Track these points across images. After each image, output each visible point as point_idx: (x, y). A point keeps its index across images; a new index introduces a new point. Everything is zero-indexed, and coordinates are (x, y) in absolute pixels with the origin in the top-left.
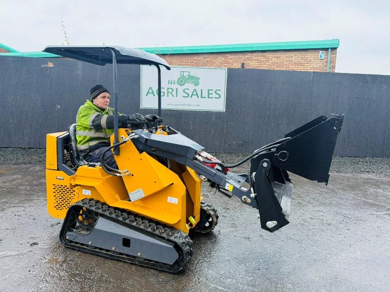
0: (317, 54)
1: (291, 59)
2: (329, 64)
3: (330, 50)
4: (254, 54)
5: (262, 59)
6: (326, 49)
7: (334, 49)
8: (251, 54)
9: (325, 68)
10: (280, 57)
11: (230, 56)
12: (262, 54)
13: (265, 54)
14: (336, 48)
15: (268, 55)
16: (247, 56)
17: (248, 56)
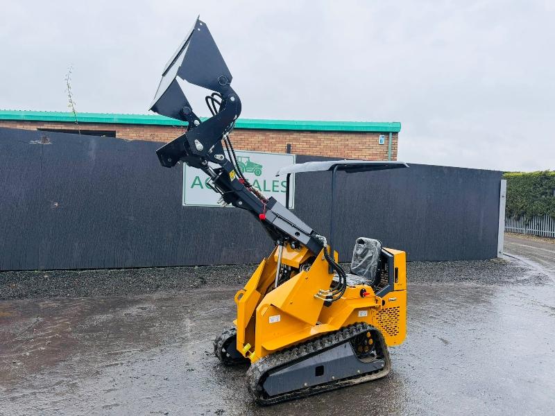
0: (376, 138)
1: (347, 143)
2: (390, 150)
3: (391, 134)
4: (301, 134)
5: (313, 141)
6: (387, 133)
7: (395, 133)
8: (298, 134)
9: (386, 155)
10: (333, 140)
11: (271, 135)
12: (312, 134)
13: (315, 135)
14: (397, 133)
15: (319, 136)
16: (293, 136)
17: (295, 135)
